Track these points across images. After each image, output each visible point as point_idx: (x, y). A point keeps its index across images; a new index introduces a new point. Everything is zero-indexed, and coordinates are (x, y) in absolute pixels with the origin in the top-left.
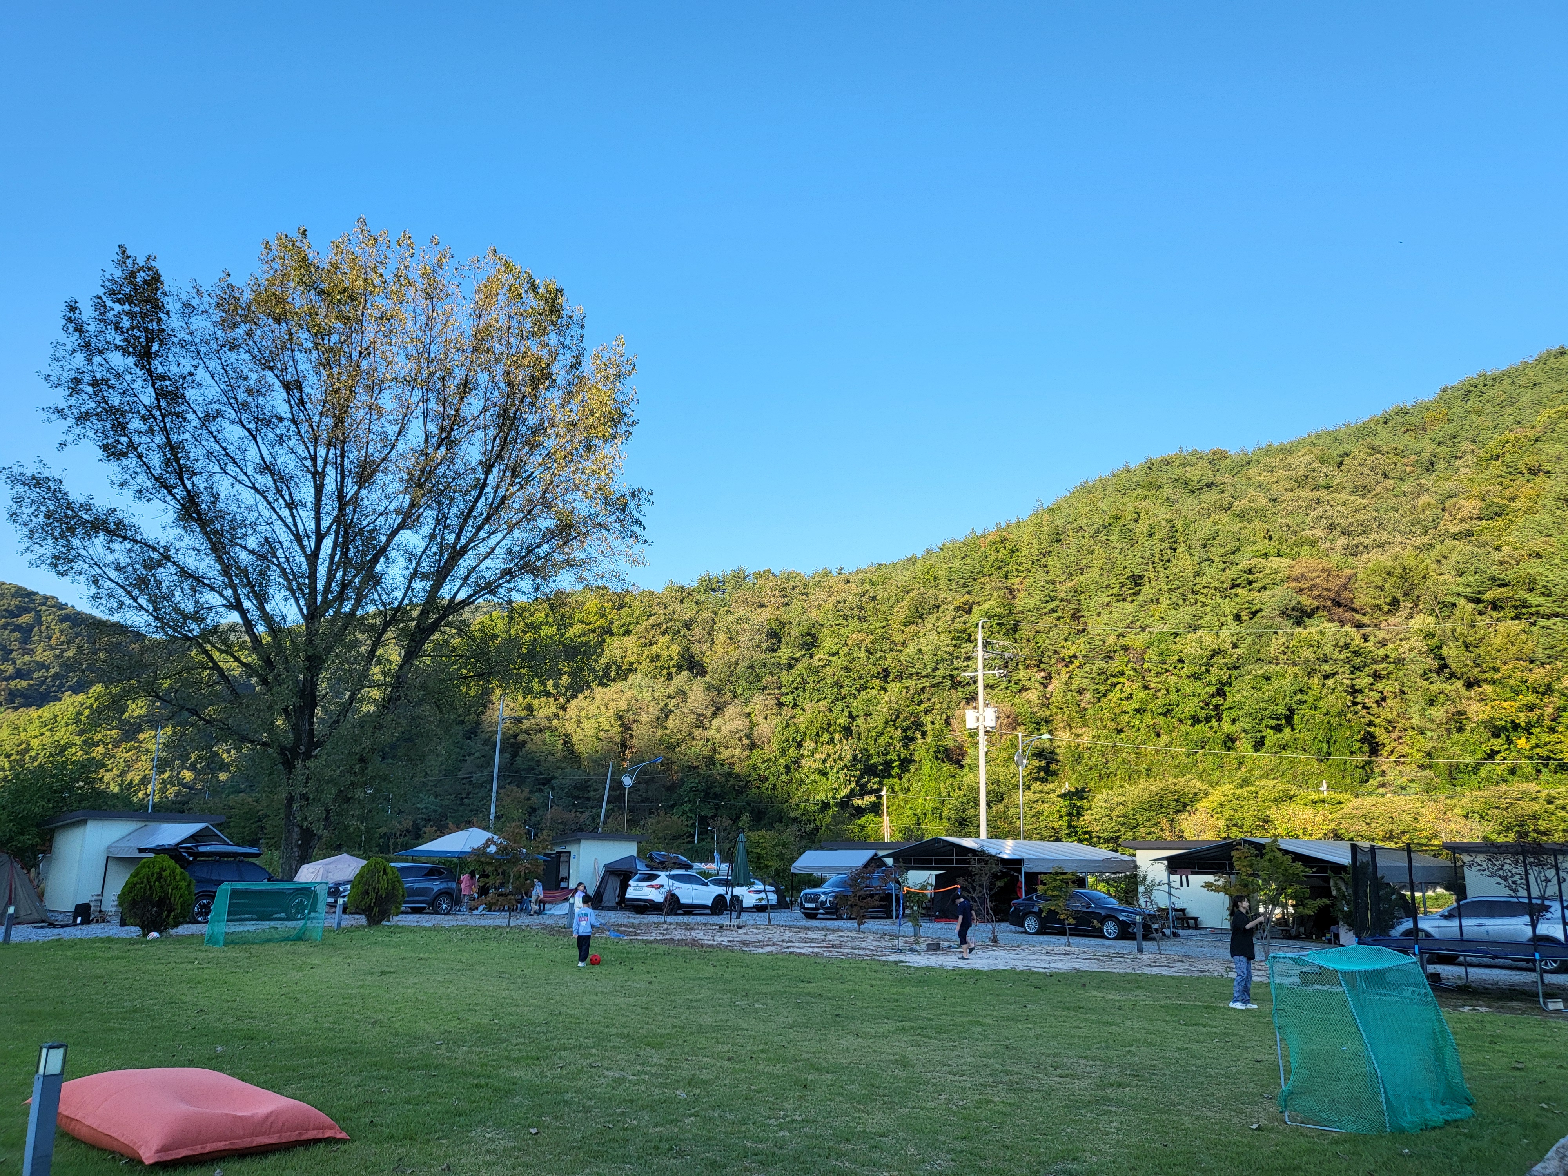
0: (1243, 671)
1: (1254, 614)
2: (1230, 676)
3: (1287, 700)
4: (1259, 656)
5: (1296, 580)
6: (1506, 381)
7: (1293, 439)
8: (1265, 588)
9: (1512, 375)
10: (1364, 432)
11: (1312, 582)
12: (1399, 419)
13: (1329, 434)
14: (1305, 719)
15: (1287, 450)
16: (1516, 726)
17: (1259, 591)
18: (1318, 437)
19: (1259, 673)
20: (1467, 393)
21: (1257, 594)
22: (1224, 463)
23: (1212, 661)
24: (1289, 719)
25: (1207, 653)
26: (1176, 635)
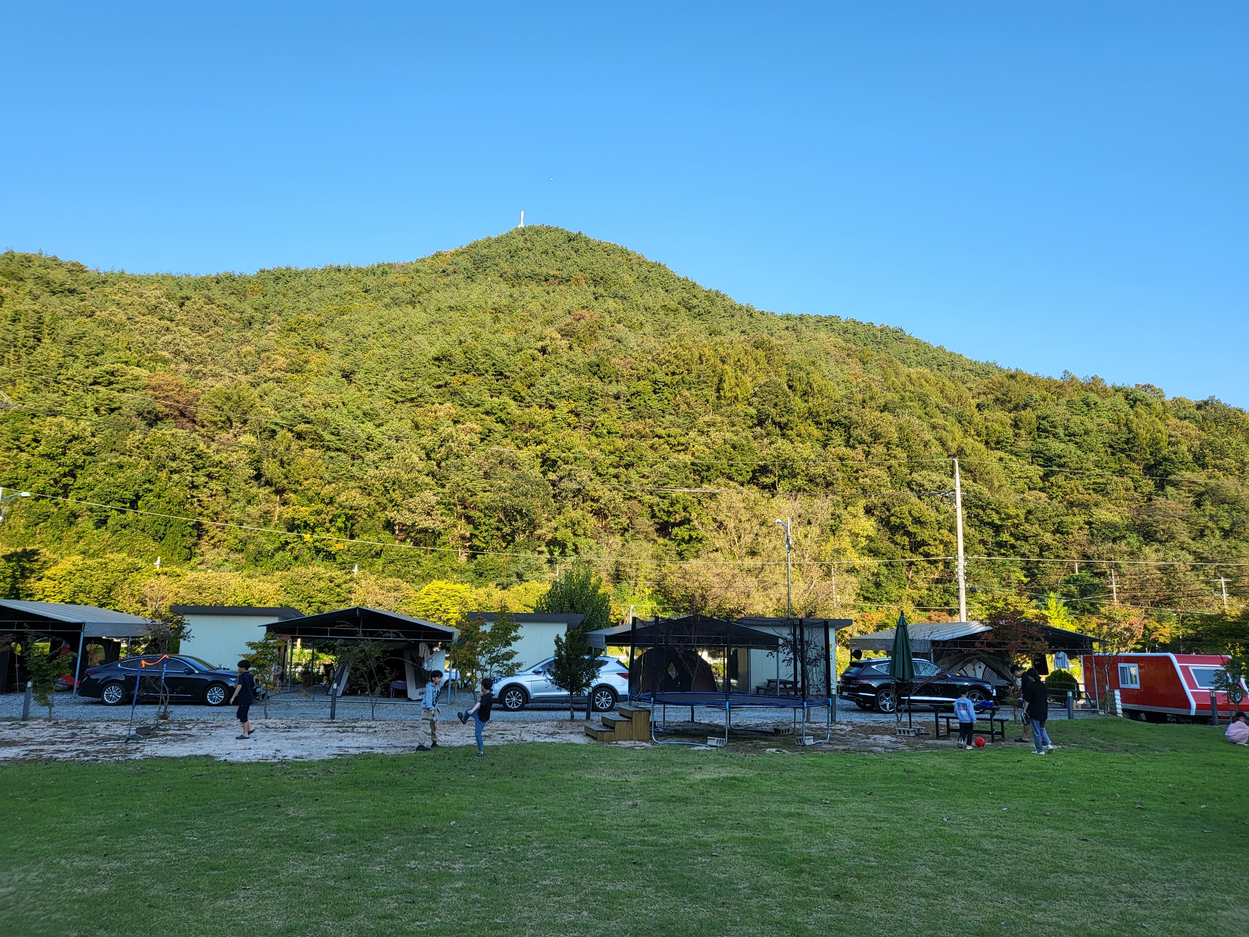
0: (98, 458)
1: (112, 410)
2: (84, 462)
3: (136, 487)
4: (114, 447)
5: (154, 389)
6: (303, 278)
7: (143, 274)
8: (124, 390)
9: (308, 275)
10: (200, 284)
11: (166, 393)
12: (227, 283)
13: (173, 278)
14: (149, 505)
15: (138, 281)
16: (306, 525)
17: (118, 391)
18: (164, 278)
19: (114, 461)
20: (278, 278)
21: (117, 394)
22: (82, 276)
23: (69, 445)
24: (133, 504)
25: (66, 437)
26: (34, 416)
